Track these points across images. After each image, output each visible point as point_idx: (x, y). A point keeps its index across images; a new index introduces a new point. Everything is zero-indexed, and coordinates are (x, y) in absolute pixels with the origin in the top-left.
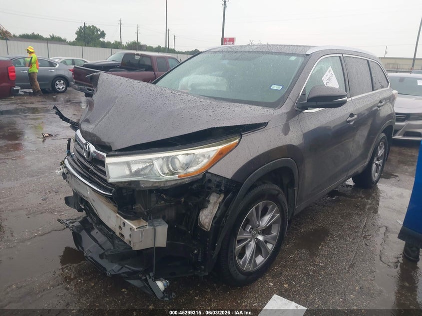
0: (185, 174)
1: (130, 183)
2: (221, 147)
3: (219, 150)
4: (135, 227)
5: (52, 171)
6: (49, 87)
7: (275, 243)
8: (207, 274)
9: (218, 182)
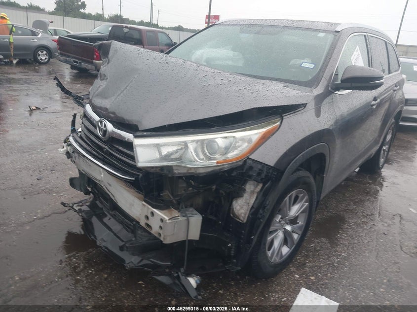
0: (224, 160)
1: (162, 168)
2: (264, 130)
3: (263, 133)
4: (167, 218)
5: (44, 147)
6: (29, 58)
7: (300, 233)
8: (239, 268)
9: (260, 170)
